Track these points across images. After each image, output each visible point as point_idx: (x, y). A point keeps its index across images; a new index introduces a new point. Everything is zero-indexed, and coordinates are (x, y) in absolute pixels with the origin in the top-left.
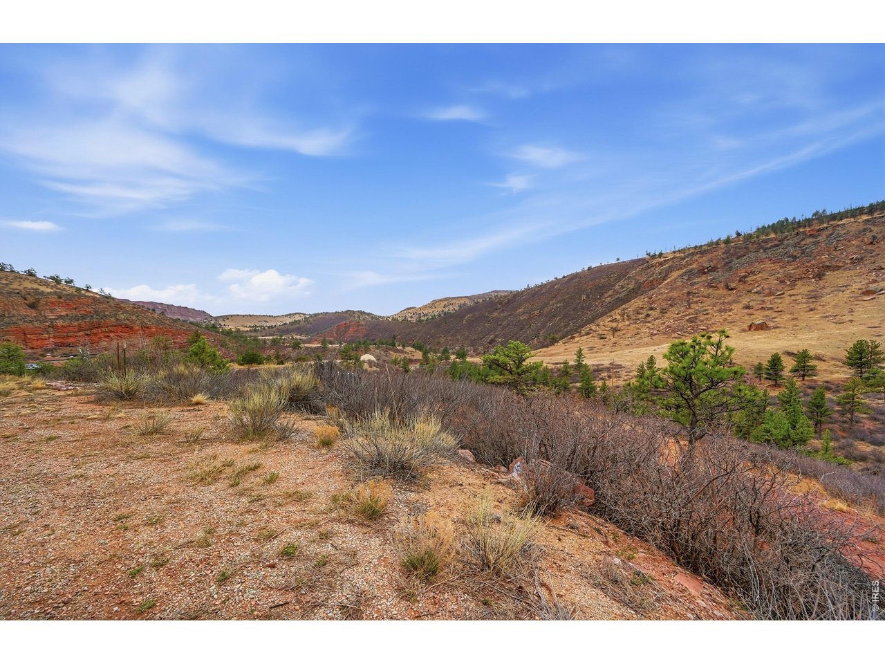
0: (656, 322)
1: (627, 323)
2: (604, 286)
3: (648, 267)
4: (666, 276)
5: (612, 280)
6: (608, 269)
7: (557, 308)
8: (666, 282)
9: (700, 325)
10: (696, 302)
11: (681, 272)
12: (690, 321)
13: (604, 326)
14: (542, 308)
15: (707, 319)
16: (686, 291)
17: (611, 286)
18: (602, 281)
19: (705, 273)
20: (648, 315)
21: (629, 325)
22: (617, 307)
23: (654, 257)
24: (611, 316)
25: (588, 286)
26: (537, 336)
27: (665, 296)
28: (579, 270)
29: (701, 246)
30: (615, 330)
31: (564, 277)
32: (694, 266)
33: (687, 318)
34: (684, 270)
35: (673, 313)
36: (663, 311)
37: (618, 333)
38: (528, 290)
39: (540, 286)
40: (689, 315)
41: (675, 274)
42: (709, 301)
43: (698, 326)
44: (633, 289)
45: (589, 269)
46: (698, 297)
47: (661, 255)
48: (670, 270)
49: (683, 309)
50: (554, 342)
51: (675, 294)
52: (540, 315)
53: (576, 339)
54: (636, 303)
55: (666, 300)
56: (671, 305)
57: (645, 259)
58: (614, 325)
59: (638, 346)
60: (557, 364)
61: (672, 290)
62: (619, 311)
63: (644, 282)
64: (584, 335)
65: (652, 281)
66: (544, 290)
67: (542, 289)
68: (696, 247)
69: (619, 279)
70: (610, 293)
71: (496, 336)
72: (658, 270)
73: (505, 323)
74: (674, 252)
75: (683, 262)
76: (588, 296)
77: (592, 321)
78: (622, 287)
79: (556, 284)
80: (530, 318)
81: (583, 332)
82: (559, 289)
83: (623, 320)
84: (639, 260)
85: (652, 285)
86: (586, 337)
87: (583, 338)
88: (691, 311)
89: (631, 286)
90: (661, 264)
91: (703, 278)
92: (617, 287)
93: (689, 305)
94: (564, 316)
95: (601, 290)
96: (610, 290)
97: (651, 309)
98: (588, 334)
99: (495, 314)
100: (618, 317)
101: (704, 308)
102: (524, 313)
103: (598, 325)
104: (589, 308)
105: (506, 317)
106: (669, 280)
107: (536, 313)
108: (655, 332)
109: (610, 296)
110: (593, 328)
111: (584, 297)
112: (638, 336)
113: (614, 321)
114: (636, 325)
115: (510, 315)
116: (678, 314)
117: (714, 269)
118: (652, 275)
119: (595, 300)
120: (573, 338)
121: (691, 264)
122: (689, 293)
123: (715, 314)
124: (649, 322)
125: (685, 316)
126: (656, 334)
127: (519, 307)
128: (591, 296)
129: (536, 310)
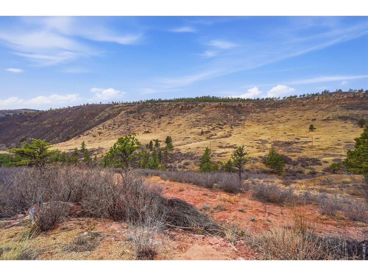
0: (117, 130)
1: (105, 130)
2: (94, 114)
3: (113, 108)
4: (119, 112)
5: (98, 111)
6: (96, 106)
7: (70, 122)
8: (120, 115)
9: (131, 131)
10: (130, 123)
11: (124, 112)
12: (128, 130)
13: (95, 131)
14: (60, 122)
15: (133, 129)
16: (126, 119)
17: (97, 114)
18: (94, 111)
19: (132, 113)
20: (113, 127)
21: (106, 131)
22: (101, 123)
23: (115, 104)
24: (98, 127)
25: (86, 113)
26: (58, 136)
27: (120, 120)
28: (82, 105)
29: (131, 103)
30: (100, 133)
31: (74, 107)
32: (129, 110)
33: (127, 129)
34: (126, 111)
35: (122, 127)
36: (119, 126)
37: (102, 134)
38: (51, 110)
39: (59, 110)
40: (128, 128)
41: (123, 112)
42: (134, 123)
43: (130, 131)
44: (107, 116)
45: (87, 105)
46: (130, 121)
47: (117, 104)
48: (121, 110)
49: (126, 125)
50: (68, 139)
51: (123, 120)
52: (60, 125)
53: (82, 137)
54: (109, 122)
55: (120, 122)
56: (122, 124)
57: (112, 104)
58: (100, 131)
59: (110, 139)
60: (71, 150)
61: (122, 118)
62: (102, 125)
63: (112, 114)
64: (85, 136)
65: (114, 114)
66: (62, 112)
67: (60, 112)
68: (129, 103)
69: (101, 111)
70: (98, 117)
71: (27, 137)
72: (117, 110)
73: (34, 129)
74: (122, 104)
75: (125, 108)
76: (87, 118)
77: (90, 128)
78: (103, 115)
79: (69, 110)
80: (53, 126)
81: (85, 134)
82: (71, 113)
83: (103, 129)
84: (109, 105)
85: (115, 115)
86: (86, 136)
87: (85, 137)
88: (128, 126)
89: (107, 115)
90: (118, 107)
91: (132, 115)
92: (100, 115)
93: (128, 124)
94: (74, 126)
95: (93, 115)
96: (97, 116)
97: (114, 125)
98: (87, 135)
99: (25, 123)
100: (102, 128)
101: (132, 125)
102: (48, 124)
103: (92, 131)
104: (87, 123)
105: (35, 126)
106: (121, 114)
107: (57, 124)
108: (116, 134)
109: (97, 118)
110: (90, 132)
111: (85, 118)
112: (110, 136)
113: (99, 129)
114: (109, 131)
115: (38, 124)
116: (124, 127)
117: (135, 112)
118: (114, 112)
119: (91, 119)
120: (80, 137)
121: (128, 109)
122: (127, 120)
123: (136, 128)
124: (114, 130)
125: (127, 128)
126: (116, 135)
127: (45, 120)
128: (88, 118)
129: (56, 122)
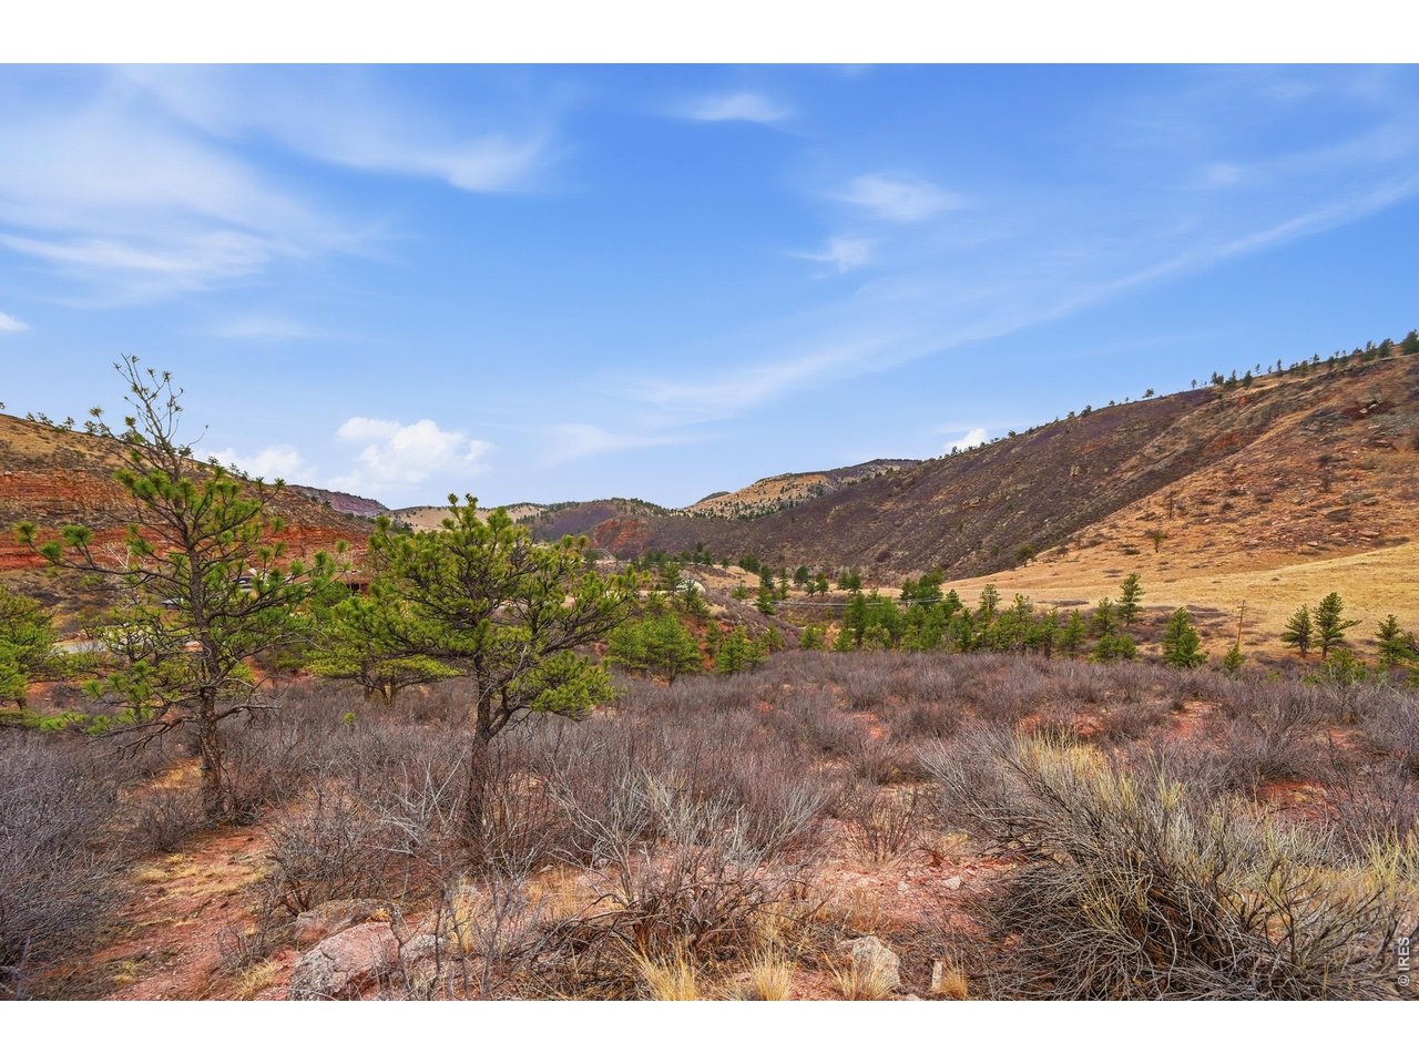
0: (1249, 521)
1: (1181, 522)
2: (1118, 449)
3: (1221, 408)
4: (1264, 425)
5: (1136, 434)
6: (1127, 413)
7: (1018, 492)
8: (1265, 437)
9: (1361, 527)
10: (1342, 479)
11: (1300, 416)
12: (1333, 517)
13: (1130, 528)
14: (984, 494)
15: (1376, 515)
16: (1315, 455)
17: (1134, 448)
18: (1116, 437)
19: (1362, 417)
20: (1228, 507)
21: (1185, 527)
22: (1151, 491)
23: (1232, 384)
24: (1139, 509)
25: (1082, 449)
26: (977, 545)
27: (1265, 466)
28: (1063, 417)
29: (1345, 360)
30: (1156, 537)
31: (1031, 431)
32: (1333, 402)
33: (1325, 511)
34: (1308, 413)
35: (1287, 502)
36: (1264, 499)
37: (1165, 543)
38: (955, 456)
39: (980, 450)
40: (1327, 505)
41: (1287, 421)
42: (1373, 477)
43: (1356, 528)
44: (1185, 453)
45: (1087, 413)
46: (1344, 467)
47: (1248, 381)
48: (1276, 411)
49: (1309, 493)
50: (1024, 556)
51: (1288, 462)
52: (981, 507)
53: (1073, 555)
54: (1193, 484)
55: (1269, 474)
56: (1282, 486)
57: (1211, 389)
58: (1152, 526)
59: (1222, 568)
61: (1282, 453)
62: (1158, 496)
63: (1211, 438)
64: (1085, 547)
65: (1230, 437)
66: (987, 459)
67: (983, 456)
68: (1331, 362)
69: (1152, 433)
70: (1133, 461)
71: (892, 547)
72: (1245, 413)
73: (908, 521)
74: (1280, 374)
75: (1308, 395)
76: (1083, 469)
77: (1096, 517)
78: (1160, 450)
79: (1013, 446)
80: (961, 512)
81: (1084, 541)
82: (1022, 456)
83: (1170, 516)
84: (1199, 392)
85: (1230, 444)
86: (1091, 551)
87: (1086, 552)
88: (1330, 497)
89: (1181, 448)
90: (1251, 400)
91: (1357, 427)
92: (1148, 450)
93: (1326, 484)
94: (1033, 509)
95: (1113, 456)
96: (1134, 454)
97: (1234, 493)
98: (1094, 544)
99: (888, 505)
100: (1159, 511)
101: (1365, 492)
102: (946, 503)
103: (1114, 527)
104: (1086, 493)
105: (910, 511)
106: (1272, 433)
107: (972, 502)
108: (1255, 541)
109: (1132, 468)
110: (1104, 531)
111: (1075, 470)
112: (1213, 550)
113: (1149, 517)
114: (1203, 527)
115: (918, 507)
116: (1299, 504)
117: (1384, 407)
118: (1230, 425)
119: (1100, 476)
120: (1064, 551)
121: (1326, 399)
122: (1324, 461)
123: (1393, 504)
124: (1233, 521)
125: (1319, 507)
126: (1256, 546)
127: (937, 491)
128: (1089, 470)
129: (972, 496)
